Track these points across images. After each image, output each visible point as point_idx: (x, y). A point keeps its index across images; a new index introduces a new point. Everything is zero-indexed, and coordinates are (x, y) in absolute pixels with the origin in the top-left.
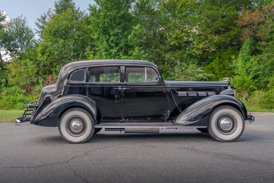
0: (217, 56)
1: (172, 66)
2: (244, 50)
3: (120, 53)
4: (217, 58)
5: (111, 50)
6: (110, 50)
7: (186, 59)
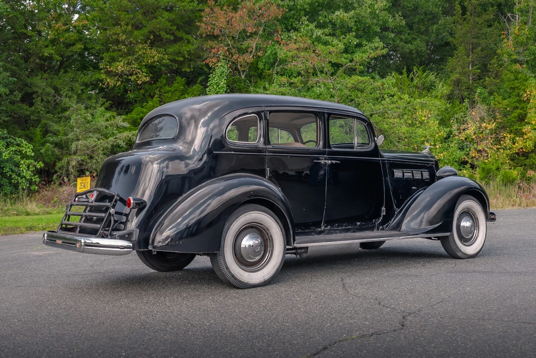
1: (48, 107)
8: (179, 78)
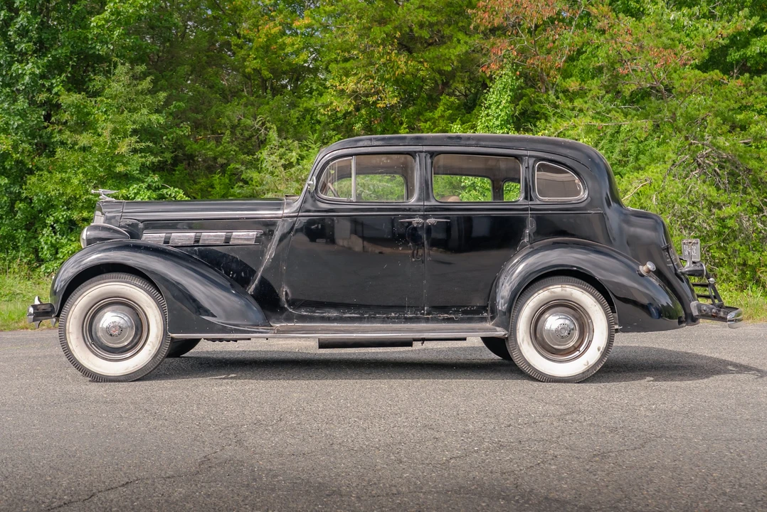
0: (401, 124)
1: (246, 147)
2: (493, 107)
3: (54, 81)
4: (405, 128)
5: (16, 66)
6: (14, 68)
7: (298, 125)
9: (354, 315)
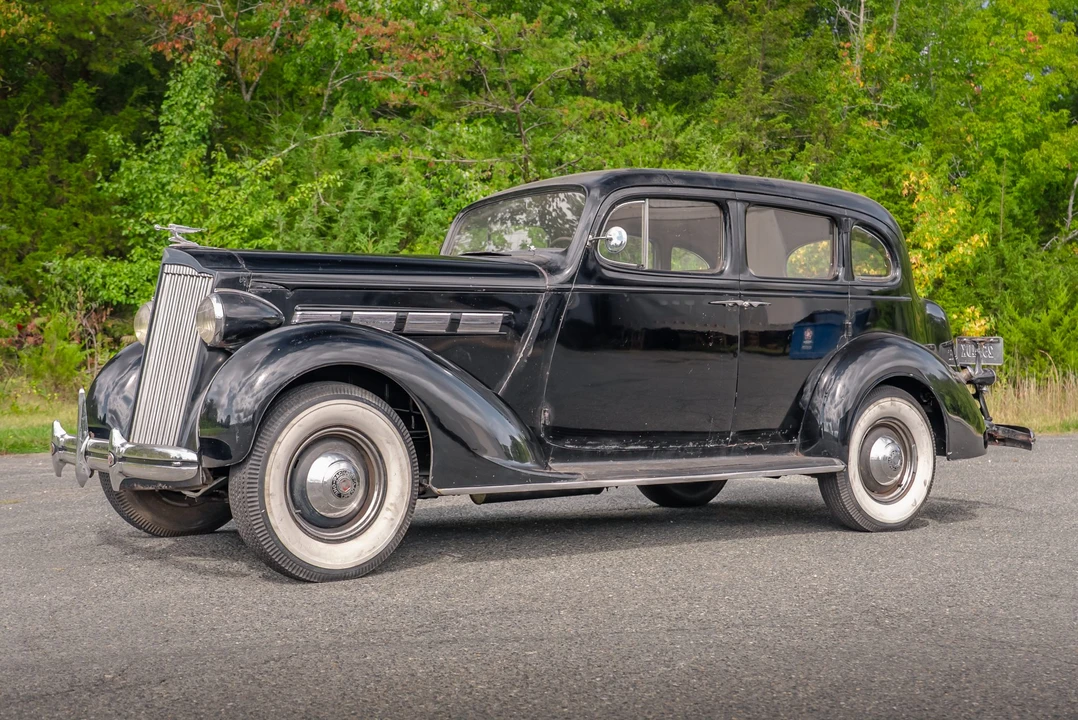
8: (81, 86)
9: (639, 447)
